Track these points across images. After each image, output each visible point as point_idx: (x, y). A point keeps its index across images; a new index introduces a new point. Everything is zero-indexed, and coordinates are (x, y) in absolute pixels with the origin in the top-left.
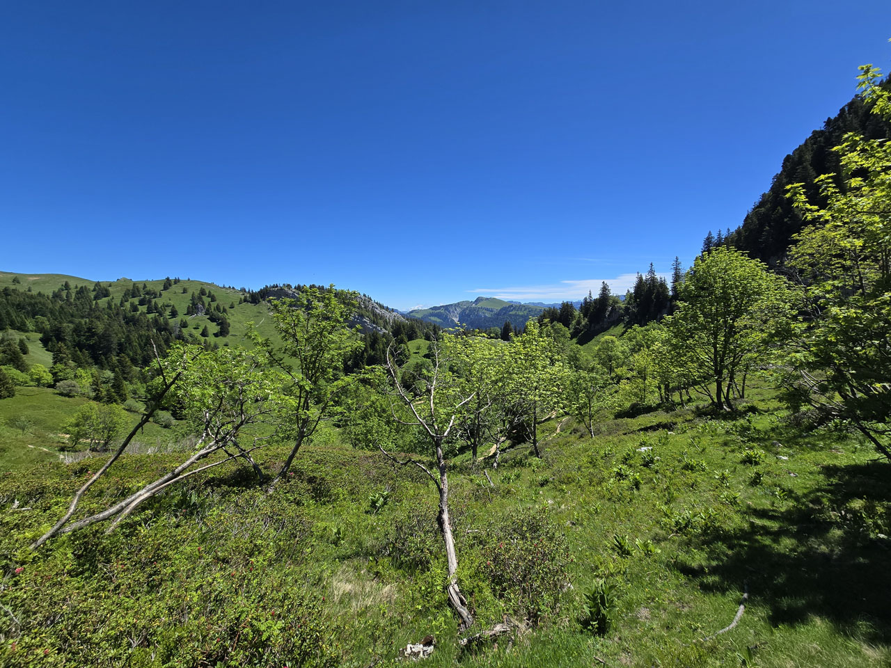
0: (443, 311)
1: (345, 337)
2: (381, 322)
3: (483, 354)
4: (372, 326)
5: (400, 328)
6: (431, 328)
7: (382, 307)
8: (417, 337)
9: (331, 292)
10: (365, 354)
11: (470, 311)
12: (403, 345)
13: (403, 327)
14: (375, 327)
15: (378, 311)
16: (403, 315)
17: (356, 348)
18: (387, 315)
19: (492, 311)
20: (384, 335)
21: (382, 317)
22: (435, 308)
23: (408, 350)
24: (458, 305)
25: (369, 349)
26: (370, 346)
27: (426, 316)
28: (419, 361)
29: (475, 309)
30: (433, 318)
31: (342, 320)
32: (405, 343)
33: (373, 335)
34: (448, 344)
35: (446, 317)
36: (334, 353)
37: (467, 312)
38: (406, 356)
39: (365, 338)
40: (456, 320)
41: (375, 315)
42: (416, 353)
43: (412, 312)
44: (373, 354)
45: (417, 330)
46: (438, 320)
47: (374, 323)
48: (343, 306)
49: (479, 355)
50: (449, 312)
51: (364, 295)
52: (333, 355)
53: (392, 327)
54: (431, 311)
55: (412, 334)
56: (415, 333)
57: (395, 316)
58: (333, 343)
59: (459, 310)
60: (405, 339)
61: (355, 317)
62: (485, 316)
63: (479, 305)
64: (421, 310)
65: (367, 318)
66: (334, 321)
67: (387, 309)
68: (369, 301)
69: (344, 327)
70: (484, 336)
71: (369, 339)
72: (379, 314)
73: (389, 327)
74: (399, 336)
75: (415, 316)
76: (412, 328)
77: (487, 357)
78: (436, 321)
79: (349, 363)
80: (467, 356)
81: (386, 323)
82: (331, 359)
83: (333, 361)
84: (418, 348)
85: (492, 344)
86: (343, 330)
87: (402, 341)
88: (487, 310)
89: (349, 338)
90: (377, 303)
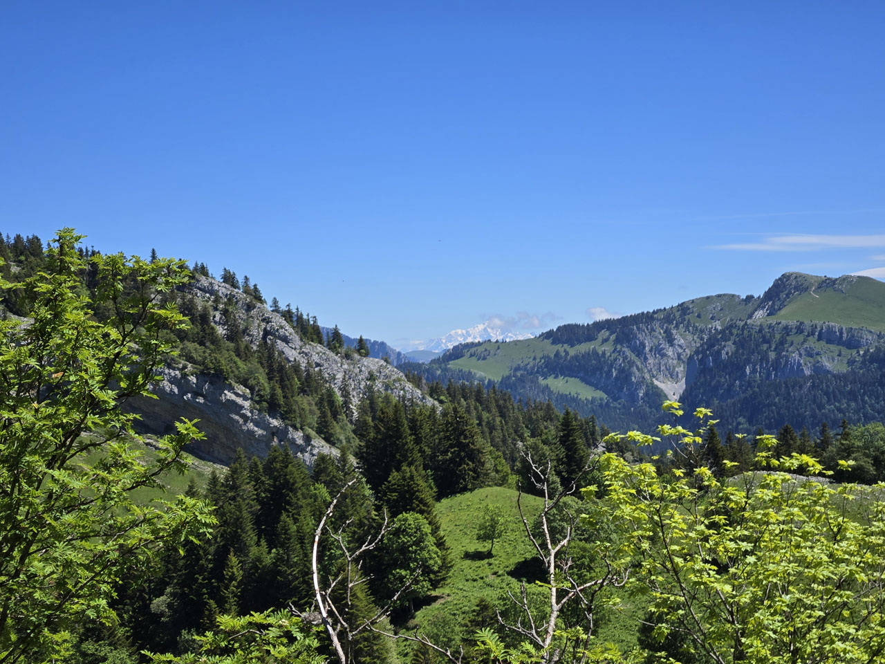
0: (608, 348)
1: (126, 479)
2: (305, 402)
3: (801, 561)
4: (265, 426)
5: (398, 434)
6: (552, 430)
7: (309, 331)
8: (479, 479)
9: (63, 269)
10: (233, 559)
11: (741, 344)
12: (411, 518)
13: (415, 427)
14: (274, 432)
15: (292, 354)
16: (412, 370)
17: (177, 532)
18: (335, 369)
19: (853, 343)
20: (321, 469)
21: (310, 383)
22: (569, 334)
23: (440, 544)
24: (682, 315)
25: (250, 536)
26: (257, 522)
27: (524, 376)
28: (491, 596)
29: (764, 336)
30: (560, 385)
31: (108, 397)
32: (425, 510)
33: (269, 469)
34: (627, 509)
35: (625, 375)
36: (72, 555)
37: (729, 348)
38: (427, 570)
39: (232, 485)
40: (672, 391)
41: (278, 370)
42: (477, 556)
43: (457, 353)
44: (268, 559)
45: (480, 442)
46: (586, 393)
47: (273, 409)
48: (114, 334)
49: (779, 565)
50: (639, 351)
51: (229, 278)
52: (68, 564)
53: (360, 430)
54: (551, 349)
55: (456, 462)
56: (474, 455)
57: (371, 377)
58: (70, 507)
59: (685, 342)
60: (425, 487)
61: (181, 382)
62: (818, 370)
63: (788, 316)
64: (499, 345)
65: (241, 389)
66: (74, 405)
67: (335, 340)
68: (249, 307)
69: (114, 435)
70: (802, 470)
71: (249, 488)
72: (296, 368)
73: (343, 430)
74: (394, 476)
75: (469, 376)
76: (455, 430)
77: (822, 573)
78: (575, 400)
79: (159, 603)
80: (722, 569)
81: (330, 409)
82: (61, 583)
83: (68, 596)
84: (489, 532)
85: (842, 507)
86: (114, 445)
87: (406, 500)
88: (829, 337)
89: (144, 481)
90: (288, 315)
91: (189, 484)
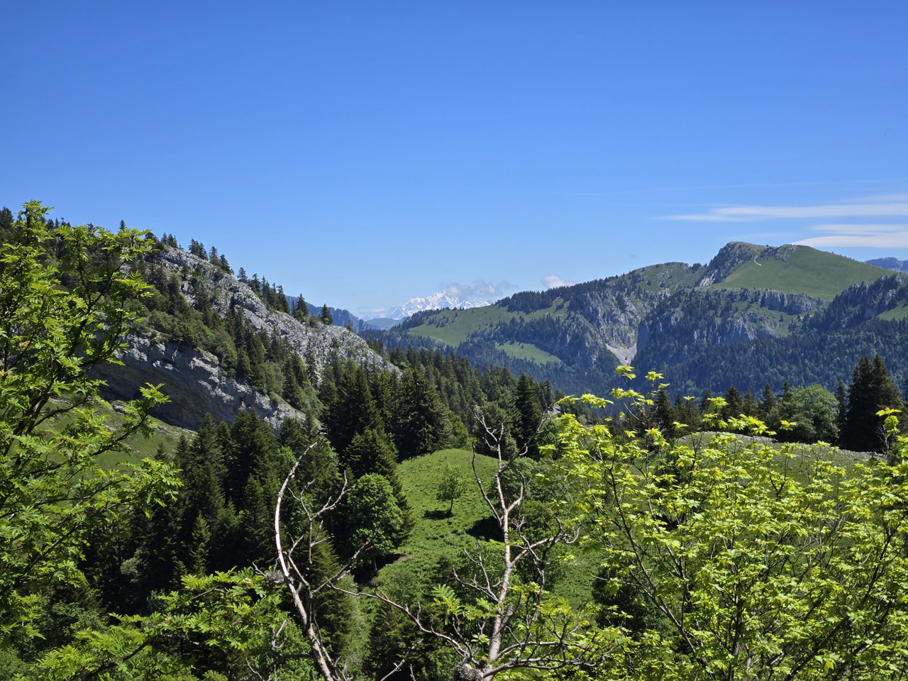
0: (562, 315)
1: (92, 443)
2: (272, 369)
3: (747, 518)
4: (233, 392)
5: (360, 398)
6: (508, 395)
7: (275, 300)
8: (438, 441)
9: (30, 240)
10: (202, 521)
11: (689, 310)
12: (373, 478)
13: (376, 392)
14: (242, 398)
15: (258, 322)
16: (374, 337)
17: (142, 495)
18: (300, 336)
19: (793, 309)
20: (287, 433)
21: (276, 350)
22: (524, 301)
23: (402, 504)
24: (632, 283)
25: (218, 498)
26: (225, 484)
27: (481, 342)
28: (451, 554)
29: (710, 302)
30: (515, 350)
31: (74, 363)
32: (386, 471)
33: (236, 433)
34: (582, 469)
35: (578, 341)
36: (39, 519)
37: (677, 314)
38: (389, 529)
39: (201, 449)
40: (624, 355)
41: (245, 338)
42: (437, 515)
43: (417, 320)
44: (236, 521)
45: (439, 406)
46: (541, 358)
47: (241, 375)
48: (80, 303)
49: (726, 521)
50: (592, 318)
51: (197, 249)
52: (35, 527)
53: (324, 394)
54: (507, 316)
55: (418, 424)
56: (433, 419)
57: (335, 344)
58: (38, 471)
59: (637, 308)
60: (387, 450)
61: (150, 350)
62: (761, 334)
63: (733, 283)
64: (457, 312)
65: (209, 356)
66: (41, 372)
67: (300, 308)
68: (217, 277)
69: (82, 401)
70: (746, 431)
71: (216, 452)
72: (263, 335)
73: (308, 396)
74: (357, 439)
75: (428, 343)
76: (415, 396)
77: (766, 528)
78: (530, 365)
79: (129, 565)
80: (671, 526)
81: (296, 375)
82: (28, 546)
83: (36, 558)
84: (448, 493)
85: (784, 466)
86: (82, 411)
87: (368, 462)
88: (771, 303)
89: (110, 445)
90: (254, 285)
91: (159, 448)
